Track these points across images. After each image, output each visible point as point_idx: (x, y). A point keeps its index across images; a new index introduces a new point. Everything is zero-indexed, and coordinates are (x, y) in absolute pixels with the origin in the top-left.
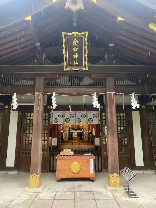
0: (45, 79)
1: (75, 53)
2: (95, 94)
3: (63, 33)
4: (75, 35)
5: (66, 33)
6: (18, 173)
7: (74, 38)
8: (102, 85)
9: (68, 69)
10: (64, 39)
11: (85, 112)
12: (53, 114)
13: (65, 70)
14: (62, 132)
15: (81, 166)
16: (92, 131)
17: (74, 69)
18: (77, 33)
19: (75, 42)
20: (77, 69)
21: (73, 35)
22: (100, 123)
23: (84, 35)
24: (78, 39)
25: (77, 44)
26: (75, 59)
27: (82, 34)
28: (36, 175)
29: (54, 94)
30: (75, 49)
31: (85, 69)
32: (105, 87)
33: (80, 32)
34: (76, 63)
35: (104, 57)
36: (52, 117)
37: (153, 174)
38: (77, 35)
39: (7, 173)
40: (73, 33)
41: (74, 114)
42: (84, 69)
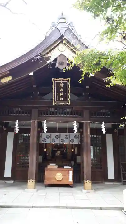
0: (39, 110)
1: (61, 92)
2: (75, 122)
3: (53, 79)
4: (61, 80)
5: (55, 79)
6: (14, 182)
7: (61, 82)
8: (81, 116)
9: (56, 104)
10: (53, 83)
11: (68, 134)
12: (42, 135)
13: (53, 104)
14: (45, 150)
15: (63, 175)
16: (74, 150)
17: (60, 104)
18: (63, 79)
19: (61, 85)
20: (62, 104)
21: (60, 80)
22: (80, 143)
23: (68, 80)
24: (63, 83)
25: (62, 86)
26: (61, 97)
27: (66, 79)
28: (32, 181)
29: (45, 121)
30: (61, 90)
31: (69, 104)
32: (83, 117)
33: (65, 79)
34: (61, 99)
35: (82, 94)
36: (41, 138)
37: (121, 185)
38: (63, 80)
39: (5, 182)
40: (60, 79)
41: (59, 135)
42: (67, 104)
